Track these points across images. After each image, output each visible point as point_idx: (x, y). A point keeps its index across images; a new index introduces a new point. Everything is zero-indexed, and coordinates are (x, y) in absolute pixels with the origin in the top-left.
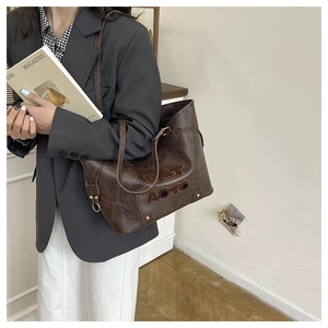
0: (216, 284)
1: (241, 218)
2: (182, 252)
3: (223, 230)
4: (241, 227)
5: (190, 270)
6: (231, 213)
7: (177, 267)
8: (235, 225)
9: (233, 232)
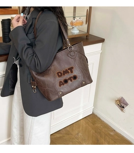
0: (112, 133)
1: (127, 104)
2: (96, 116)
3: (117, 109)
4: (126, 108)
5: (99, 125)
6: (122, 101)
7: (94, 123)
8: (123, 107)
9: (122, 110)
